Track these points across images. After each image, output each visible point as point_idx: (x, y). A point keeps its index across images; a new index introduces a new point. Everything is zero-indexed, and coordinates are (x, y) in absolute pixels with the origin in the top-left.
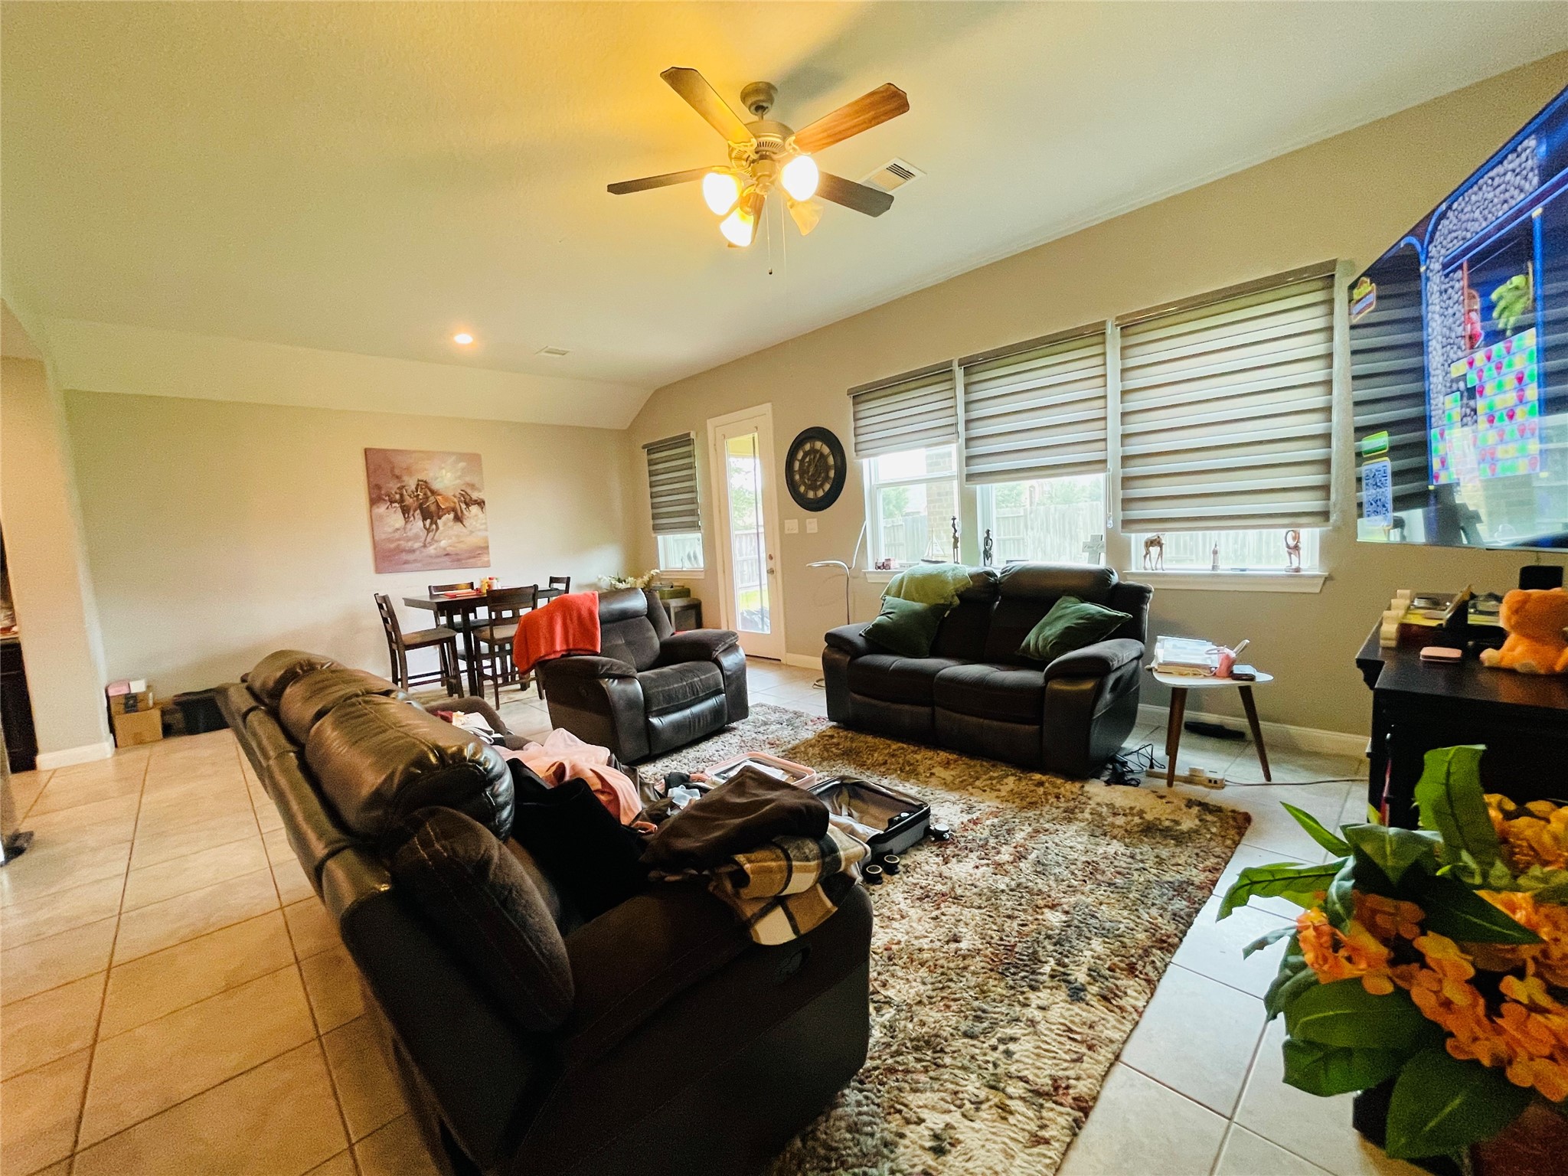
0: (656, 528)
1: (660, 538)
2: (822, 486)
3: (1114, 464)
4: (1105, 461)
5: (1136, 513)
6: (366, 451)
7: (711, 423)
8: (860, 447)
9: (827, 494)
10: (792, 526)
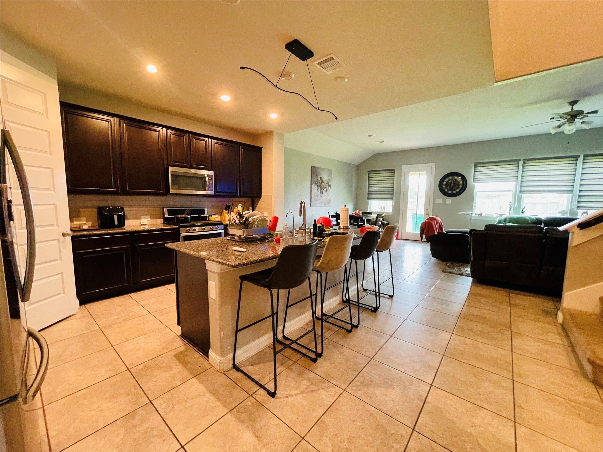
0: (368, 199)
1: (369, 201)
2: (455, 190)
3: (576, 192)
4: (573, 191)
5: (581, 205)
6: (312, 167)
7: (403, 167)
8: (475, 180)
9: (457, 192)
10: (439, 201)
